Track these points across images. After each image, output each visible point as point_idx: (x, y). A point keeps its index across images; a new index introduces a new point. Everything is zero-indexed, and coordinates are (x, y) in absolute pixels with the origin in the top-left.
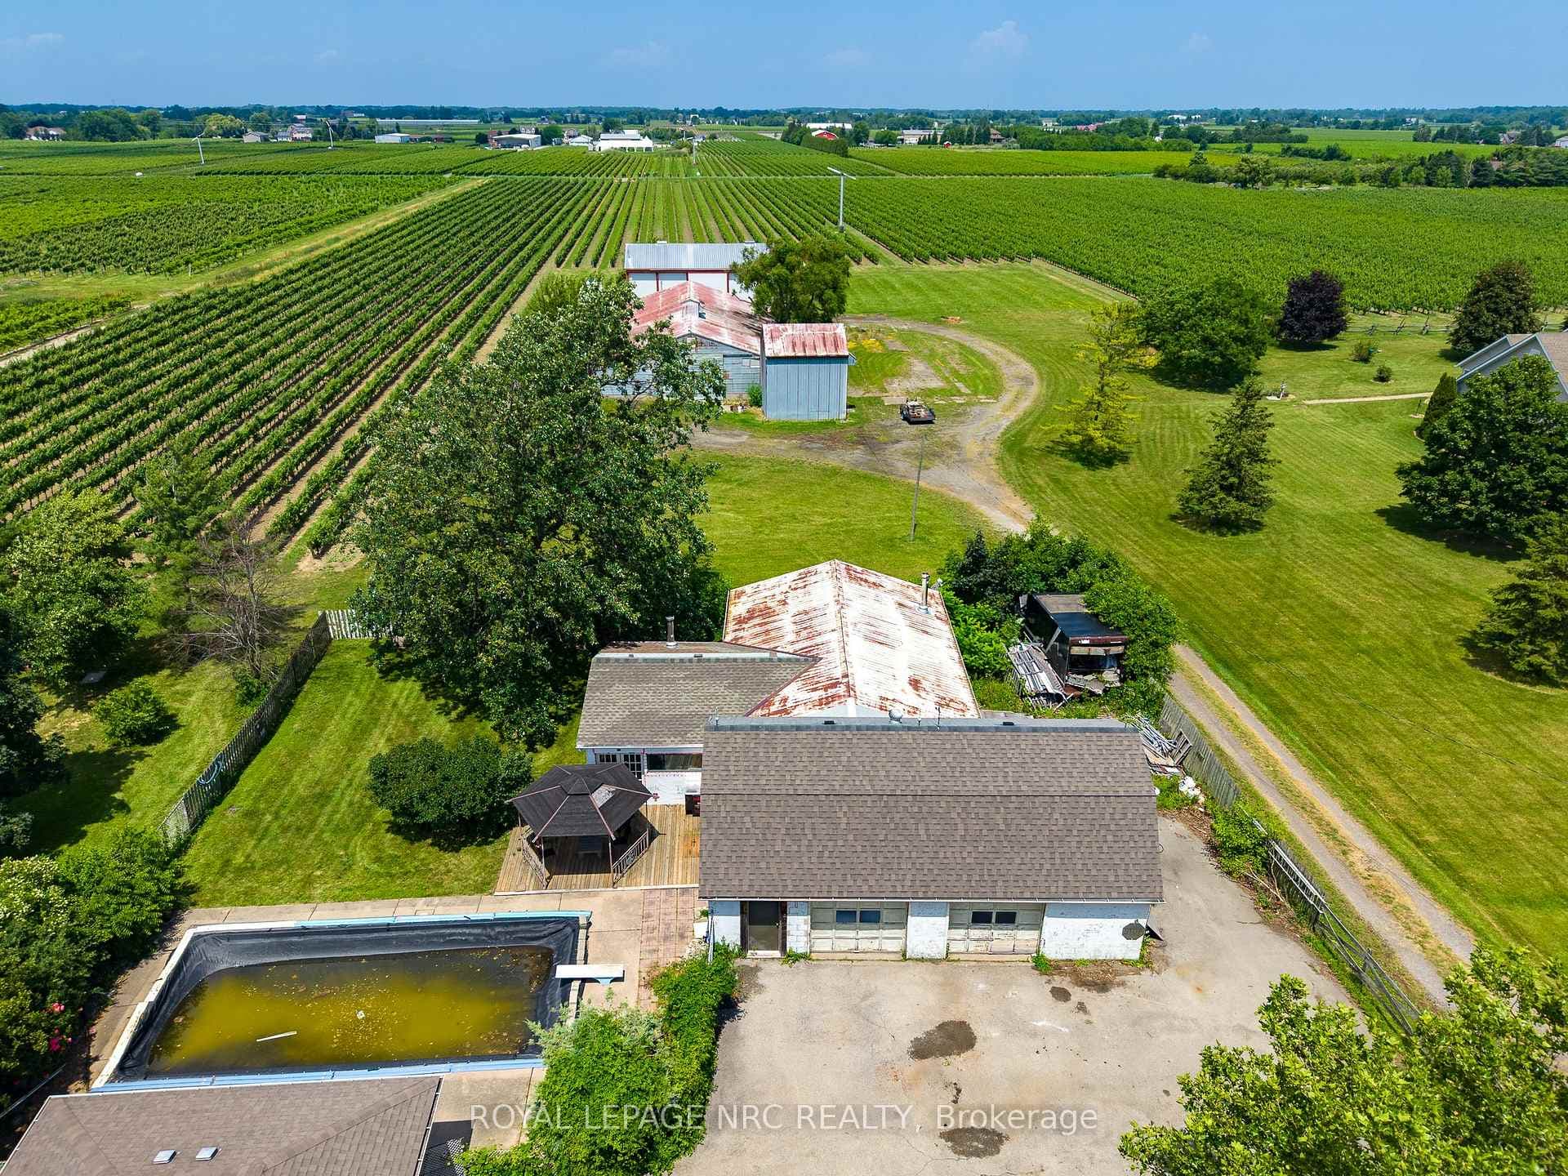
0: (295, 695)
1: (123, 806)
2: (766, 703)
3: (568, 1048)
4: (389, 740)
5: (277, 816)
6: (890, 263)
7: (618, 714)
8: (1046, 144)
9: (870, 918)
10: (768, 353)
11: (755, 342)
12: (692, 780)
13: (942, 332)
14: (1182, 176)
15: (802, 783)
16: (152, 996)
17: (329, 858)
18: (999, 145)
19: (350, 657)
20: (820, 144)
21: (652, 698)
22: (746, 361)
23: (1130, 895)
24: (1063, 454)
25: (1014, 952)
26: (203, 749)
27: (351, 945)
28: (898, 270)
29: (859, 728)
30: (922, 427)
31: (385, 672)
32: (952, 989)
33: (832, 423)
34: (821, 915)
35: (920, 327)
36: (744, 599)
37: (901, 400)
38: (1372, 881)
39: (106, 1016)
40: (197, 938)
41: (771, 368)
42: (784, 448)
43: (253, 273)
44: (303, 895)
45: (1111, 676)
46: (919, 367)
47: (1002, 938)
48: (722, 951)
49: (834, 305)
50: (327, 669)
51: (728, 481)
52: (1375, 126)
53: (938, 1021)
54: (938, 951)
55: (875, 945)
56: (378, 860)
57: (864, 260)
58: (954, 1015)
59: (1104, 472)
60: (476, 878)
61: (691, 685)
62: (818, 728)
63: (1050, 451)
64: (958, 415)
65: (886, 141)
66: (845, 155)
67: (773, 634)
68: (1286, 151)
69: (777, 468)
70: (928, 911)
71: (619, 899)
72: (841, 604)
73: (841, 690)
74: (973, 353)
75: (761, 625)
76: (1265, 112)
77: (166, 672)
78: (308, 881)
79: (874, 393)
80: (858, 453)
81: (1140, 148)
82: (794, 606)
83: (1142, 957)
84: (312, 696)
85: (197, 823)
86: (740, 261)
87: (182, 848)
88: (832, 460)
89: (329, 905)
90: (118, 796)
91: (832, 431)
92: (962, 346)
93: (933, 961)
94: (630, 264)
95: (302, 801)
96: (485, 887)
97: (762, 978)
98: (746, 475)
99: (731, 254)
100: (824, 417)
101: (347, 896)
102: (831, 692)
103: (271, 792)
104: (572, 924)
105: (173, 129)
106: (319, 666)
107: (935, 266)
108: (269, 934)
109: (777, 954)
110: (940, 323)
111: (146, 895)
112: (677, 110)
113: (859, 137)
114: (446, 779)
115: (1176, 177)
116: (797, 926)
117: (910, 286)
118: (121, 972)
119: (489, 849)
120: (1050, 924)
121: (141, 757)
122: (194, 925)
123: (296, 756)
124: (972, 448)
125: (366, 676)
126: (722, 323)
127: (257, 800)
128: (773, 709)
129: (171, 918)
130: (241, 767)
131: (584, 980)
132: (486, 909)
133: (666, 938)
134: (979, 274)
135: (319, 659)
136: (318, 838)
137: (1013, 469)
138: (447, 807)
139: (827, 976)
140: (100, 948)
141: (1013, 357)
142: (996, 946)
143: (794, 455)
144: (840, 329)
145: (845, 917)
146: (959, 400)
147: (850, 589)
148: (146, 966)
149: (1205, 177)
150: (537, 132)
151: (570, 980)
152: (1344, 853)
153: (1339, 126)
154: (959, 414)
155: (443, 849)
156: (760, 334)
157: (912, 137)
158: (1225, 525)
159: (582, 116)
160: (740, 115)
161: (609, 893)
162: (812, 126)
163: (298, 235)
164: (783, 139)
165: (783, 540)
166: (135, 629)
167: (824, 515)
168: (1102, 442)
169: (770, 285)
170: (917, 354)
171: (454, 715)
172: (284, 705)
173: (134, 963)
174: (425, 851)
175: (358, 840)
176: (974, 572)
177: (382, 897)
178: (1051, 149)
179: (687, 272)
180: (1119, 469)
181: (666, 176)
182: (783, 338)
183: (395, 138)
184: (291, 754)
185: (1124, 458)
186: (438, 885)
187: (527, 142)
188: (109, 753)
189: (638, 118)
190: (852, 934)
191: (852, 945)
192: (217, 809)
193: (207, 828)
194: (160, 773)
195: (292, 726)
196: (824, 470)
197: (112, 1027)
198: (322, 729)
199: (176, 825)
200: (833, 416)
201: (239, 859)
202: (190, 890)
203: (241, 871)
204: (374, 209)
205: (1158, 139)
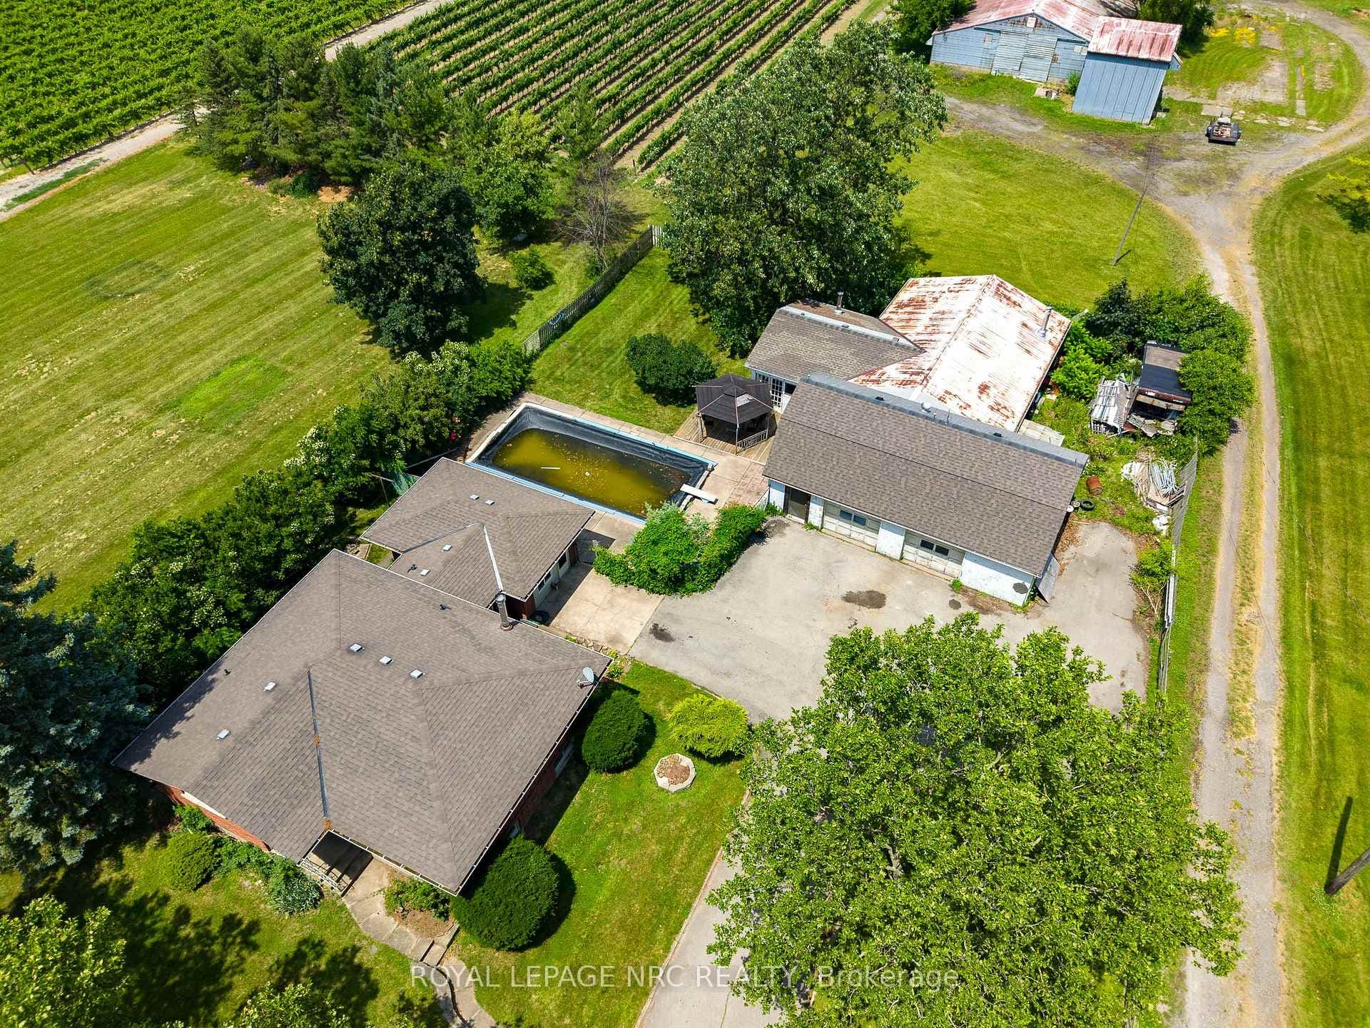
0: (618, 280)
1: (514, 324)
2: (872, 372)
3: (658, 521)
4: (659, 326)
5: (584, 355)
7: (776, 352)
9: (859, 521)
10: (1092, 47)
15: (842, 430)
16: (500, 430)
17: (600, 387)
21: (802, 347)
22: (1078, 48)
23: (1020, 565)
25: (944, 572)
26: (561, 301)
27: (595, 438)
29: (894, 408)
30: (1220, 147)
31: (674, 278)
32: (891, 577)
33: (1131, 126)
34: (831, 509)
36: (914, 288)
37: (1222, 112)
38: (1243, 629)
39: (479, 432)
40: (527, 408)
41: (1091, 62)
42: (1066, 146)
44: (581, 403)
45: (1167, 426)
46: (1275, 72)
47: (939, 563)
48: (771, 509)
50: (643, 266)
53: (870, 588)
54: (895, 554)
55: (861, 537)
56: (624, 397)
58: (882, 590)
60: (668, 424)
61: (830, 345)
62: (868, 400)
64: (1270, 140)
67: (911, 323)
69: (1048, 166)
70: (894, 530)
71: (736, 462)
72: (972, 312)
73: (919, 378)
75: (910, 313)
77: (558, 244)
78: (586, 397)
80: (1132, 165)
82: (941, 305)
83: (1024, 606)
84: (629, 284)
85: (544, 346)
87: (535, 356)
88: (1103, 168)
89: (591, 413)
90: (513, 317)
91: (1127, 134)
92: (1346, 51)
93: (891, 559)
95: (599, 350)
96: (670, 431)
97: (787, 531)
98: (1014, 168)
100: (1127, 119)
101: (600, 411)
102: (914, 377)
103: (586, 340)
104: (703, 466)
106: (640, 263)
108: (559, 418)
109: (803, 521)
111: (506, 378)
114: (665, 362)
116: (815, 510)
118: (490, 413)
119: (682, 410)
120: (967, 563)
121: (530, 297)
122: (528, 401)
123: (606, 320)
125: (662, 276)
127: (577, 342)
128: (873, 377)
129: (517, 394)
130: (575, 319)
131: (695, 497)
132: (666, 443)
133: (749, 492)
135: (640, 259)
136: (599, 375)
137: (1272, 213)
138: (661, 379)
139: (823, 542)
140: (481, 398)
142: (933, 564)
143: (1070, 156)
144: (1175, 32)
145: (845, 515)
146: (1283, 122)
147: (990, 302)
148: (501, 414)
151: (687, 494)
152: (1242, 605)
155: (659, 402)
161: (732, 457)
165: (1004, 239)
166: (544, 213)
167: (1054, 222)
170: (1287, 54)
171: (701, 319)
172: (610, 285)
173: (497, 411)
174: (649, 400)
175: (618, 382)
176: (1109, 311)
177: (618, 418)
182: (1113, 33)
184: (603, 319)
186: (648, 421)
188: (516, 290)
190: (848, 526)
191: (847, 532)
192: (557, 341)
193: (548, 350)
194: (536, 310)
195: (611, 300)
196: (1087, 176)
197: (480, 437)
198: (626, 307)
199: (532, 344)
200: (1136, 119)
201: (558, 373)
202: (532, 381)
203: (557, 380)
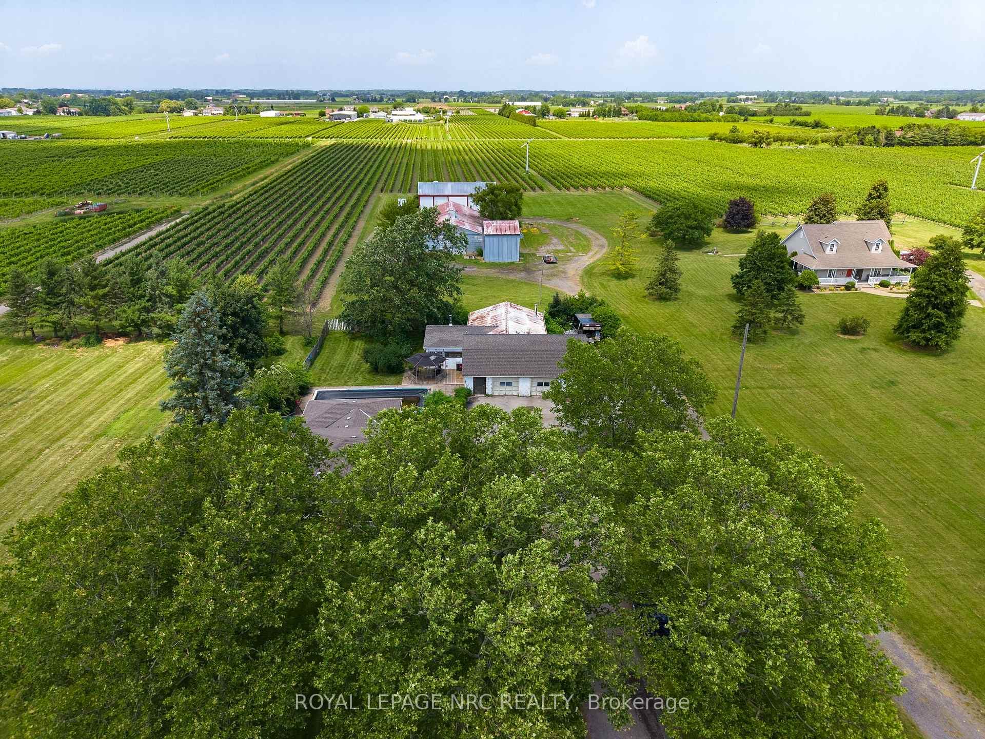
5: (330, 370)
6: (550, 191)
7: (435, 340)
8: (655, 116)
9: (509, 384)
10: (485, 233)
11: (480, 229)
12: (459, 360)
13: (569, 225)
14: (724, 139)
15: (490, 347)
17: (350, 378)
18: (626, 118)
19: (338, 335)
20: (520, 119)
22: (476, 237)
24: (608, 275)
28: (554, 194)
30: (551, 265)
31: (351, 339)
32: (531, 402)
33: (513, 263)
34: (496, 384)
35: (558, 223)
36: (474, 314)
37: (544, 254)
41: (486, 239)
42: (492, 272)
43: (232, 196)
44: (345, 384)
45: (597, 338)
46: (555, 240)
49: (516, 213)
51: (468, 284)
52: (859, 104)
54: (528, 394)
55: (511, 393)
56: (365, 378)
57: (537, 189)
58: (530, 405)
59: (624, 282)
60: (395, 382)
63: (603, 274)
65: (560, 115)
66: (535, 125)
67: (484, 322)
68: (792, 122)
69: (489, 280)
71: (438, 386)
72: (507, 313)
74: (581, 234)
75: (480, 320)
76: (796, 94)
78: (346, 382)
79: (533, 251)
80: (523, 274)
81: (708, 120)
82: (492, 314)
84: (329, 345)
86: (474, 193)
88: (512, 277)
89: (354, 386)
91: (513, 266)
92: (577, 232)
93: (527, 397)
94: (420, 192)
95: (337, 367)
96: (399, 383)
97: (479, 400)
98: (475, 282)
99: (470, 188)
100: (509, 261)
101: (358, 385)
103: (326, 365)
104: (426, 390)
105: (142, 108)
106: (329, 337)
107: (573, 192)
108: (339, 391)
109: (484, 395)
110: (569, 221)
112: (435, 92)
113: (544, 113)
115: (721, 139)
116: (489, 386)
117: (558, 203)
119: (398, 376)
121: (279, 358)
122: (317, 390)
124: (571, 272)
125: (345, 340)
126: (466, 220)
130: (314, 360)
132: (400, 387)
134: (594, 197)
135: (328, 335)
136: (345, 374)
137: (586, 280)
139: (497, 399)
141: (599, 237)
143: (495, 275)
144: (517, 223)
145: (502, 384)
146: (570, 254)
147: (510, 309)
148: (306, 397)
149: (736, 140)
150: (355, 110)
153: (838, 103)
154: (568, 260)
155: (384, 376)
156: (482, 226)
157: (576, 111)
158: (662, 298)
159: (378, 97)
160: (473, 95)
161: (435, 385)
162: (517, 104)
163: (244, 175)
164: (499, 114)
168: (622, 269)
169: (487, 203)
170: (555, 235)
172: (321, 346)
174: (379, 377)
175: (358, 374)
176: (555, 307)
178: (656, 120)
179: (448, 196)
180: (630, 281)
181: (432, 139)
182: (492, 226)
183: (272, 114)
185: (633, 276)
187: (349, 116)
189: (412, 98)
190: (504, 389)
191: (504, 393)
196: (508, 280)
198: (335, 352)
200: (513, 260)
201: (323, 378)
202: (312, 383)
203: (325, 381)
204: (277, 160)
205: (721, 114)
